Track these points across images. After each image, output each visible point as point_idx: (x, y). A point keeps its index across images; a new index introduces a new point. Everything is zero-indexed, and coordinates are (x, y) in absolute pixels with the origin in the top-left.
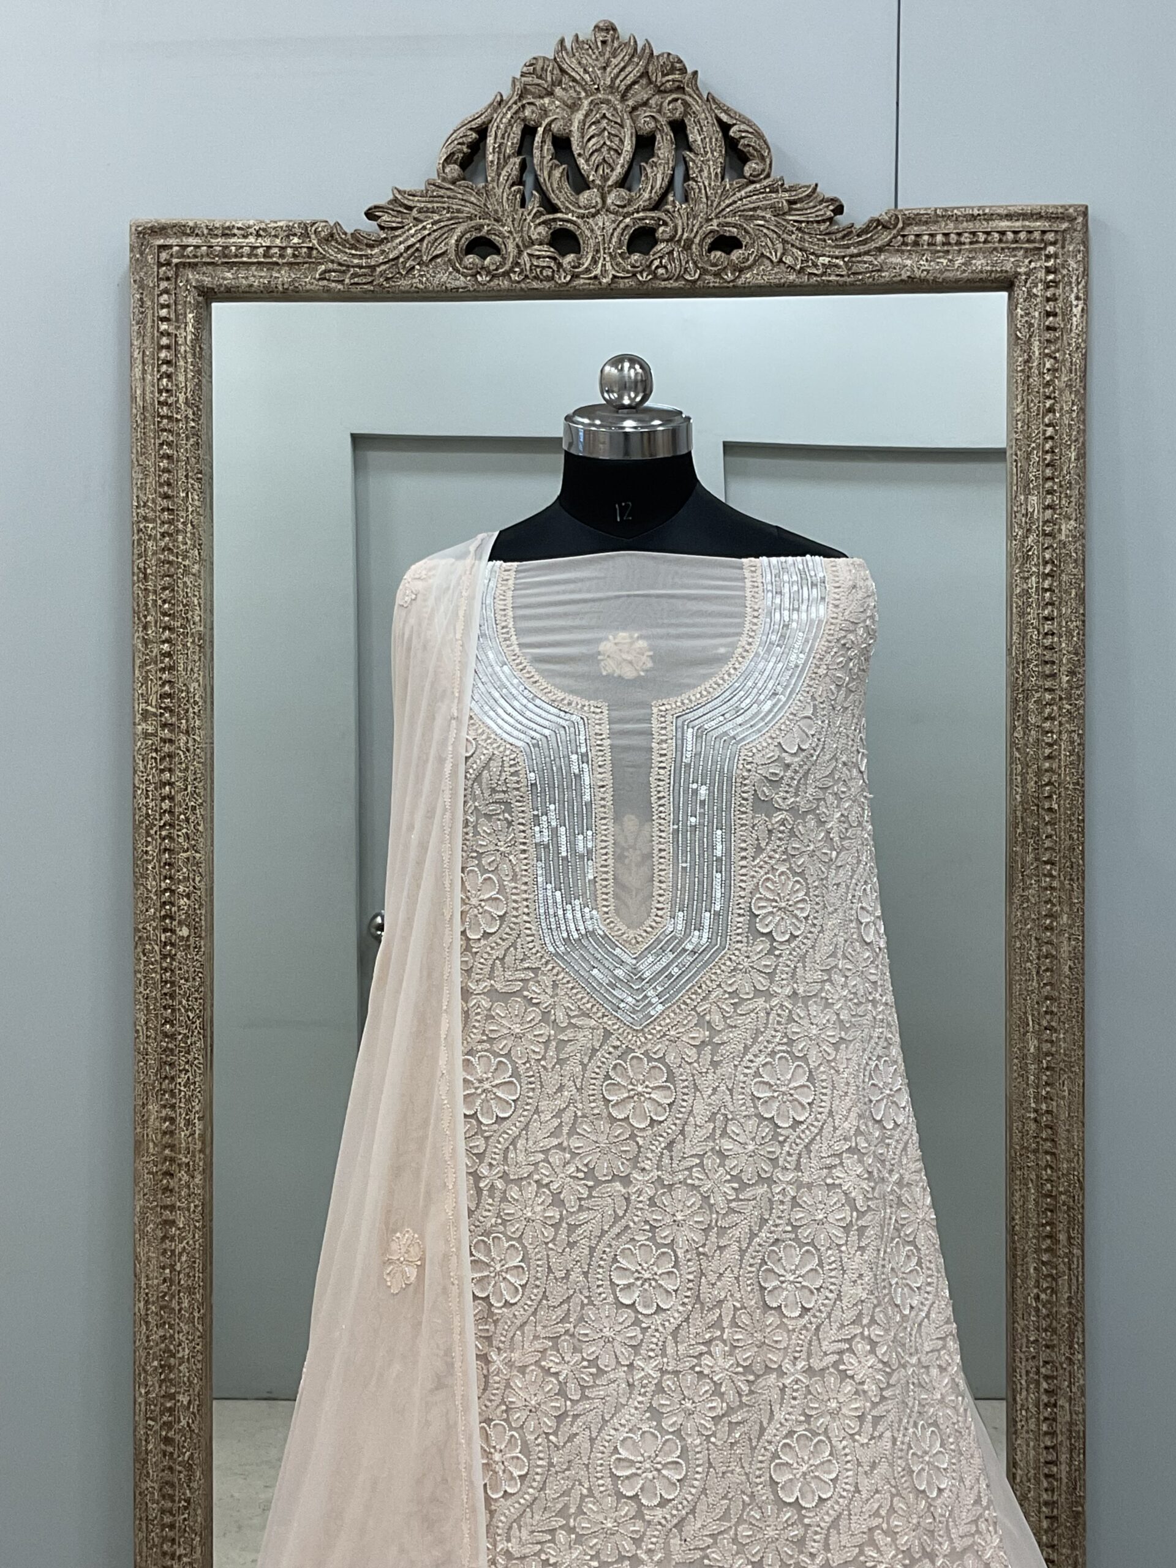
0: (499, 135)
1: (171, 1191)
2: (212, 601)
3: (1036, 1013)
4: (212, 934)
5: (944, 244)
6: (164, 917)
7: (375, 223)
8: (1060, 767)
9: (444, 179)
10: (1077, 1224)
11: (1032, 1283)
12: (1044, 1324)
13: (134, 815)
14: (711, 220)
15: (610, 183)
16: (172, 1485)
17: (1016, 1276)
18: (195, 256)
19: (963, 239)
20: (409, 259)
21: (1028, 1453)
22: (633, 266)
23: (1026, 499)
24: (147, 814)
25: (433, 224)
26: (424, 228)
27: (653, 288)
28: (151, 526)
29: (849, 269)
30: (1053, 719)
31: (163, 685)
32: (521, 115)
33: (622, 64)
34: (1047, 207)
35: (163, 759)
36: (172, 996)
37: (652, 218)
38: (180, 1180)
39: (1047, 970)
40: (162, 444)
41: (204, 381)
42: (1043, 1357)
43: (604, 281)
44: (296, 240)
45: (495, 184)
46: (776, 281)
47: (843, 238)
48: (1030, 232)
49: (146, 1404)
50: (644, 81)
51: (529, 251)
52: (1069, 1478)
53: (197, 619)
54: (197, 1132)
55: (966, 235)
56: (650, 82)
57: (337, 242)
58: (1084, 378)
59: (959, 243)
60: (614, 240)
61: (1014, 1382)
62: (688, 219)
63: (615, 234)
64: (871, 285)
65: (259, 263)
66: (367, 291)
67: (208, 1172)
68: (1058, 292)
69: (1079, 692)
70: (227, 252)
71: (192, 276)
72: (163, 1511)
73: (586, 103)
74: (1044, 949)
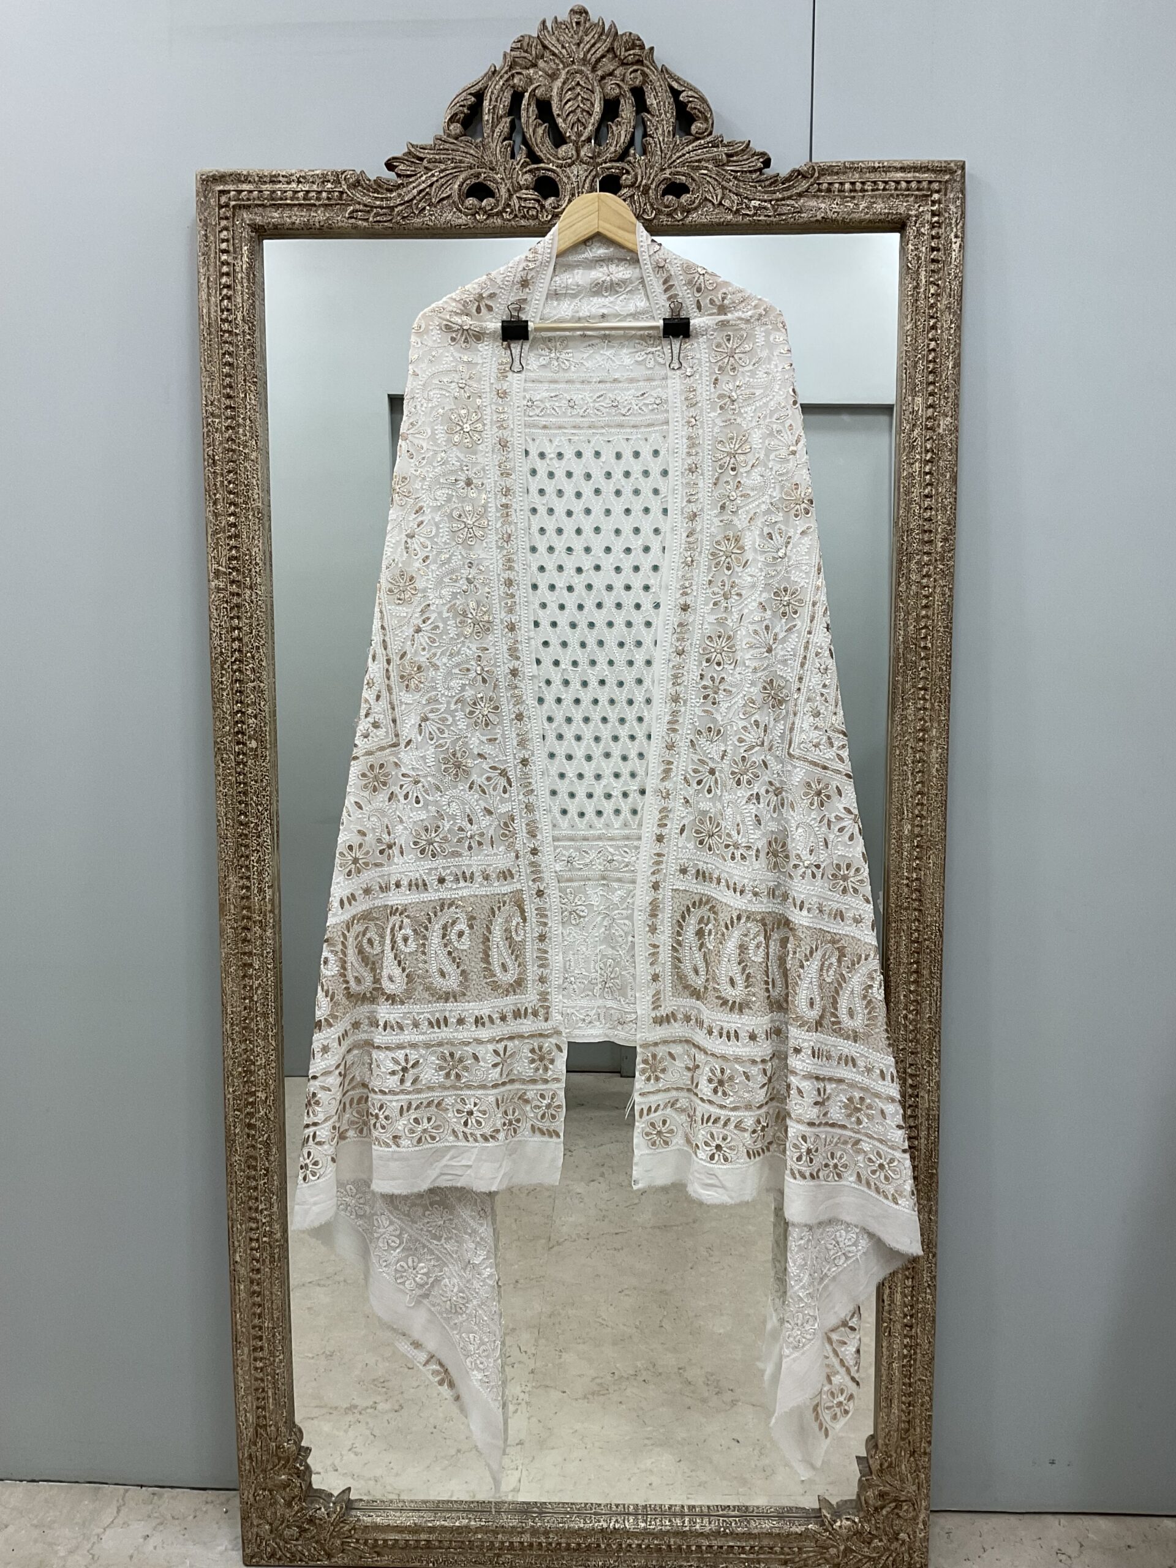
0: (493, 99)
1: (249, 941)
2: (269, 484)
3: (910, 805)
4: (276, 746)
5: (851, 191)
6: (238, 733)
7: (393, 173)
8: (933, 615)
9: (449, 136)
10: (937, 961)
11: (902, 1006)
12: (911, 1037)
13: (211, 653)
14: (665, 169)
15: (583, 138)
16: (256, 1159)
17: (890, 1001)
18: (249, 199)
19: (866, 187)
20: (420, 201)
23: (913, 399)
24: (221, 652)
25: (440, 172)
28: (217, 420)
30: (928, 576)
31: (230, 550)
32: (511, 83)
33: (593, 41)
34: (933, 161)
35: (232, 609)
36: (245, 793)
37: (618, 168)
38: (255, 933)
39: (919, 772)
40: (224, 354)
41: (257, 303)
42: (910, 1060)
44: (329, 185)
45: (490, 140)
46: (717, 220)
47: (770, 185)
48: (919, 182)
49: (234, 1099)
50: (610, 56)
51: (518, 195)
53: (256, 497)
54: (268, 897)
55: (869, 183)
56: (616, 56)
57: (362, 187)
58: (960, 302)
60: (587, 185)
62: (646, 168)
63: (588, 181)
64: (792, 225)
65: (300, 205)
66: (387, 228)
67: (277, 926)
68: (941, 231)
69: (950, 555)
70: (274, 196)
71: (246, 216)
72: (249, 1178)
73: (564, 73)
74: (918, 755)
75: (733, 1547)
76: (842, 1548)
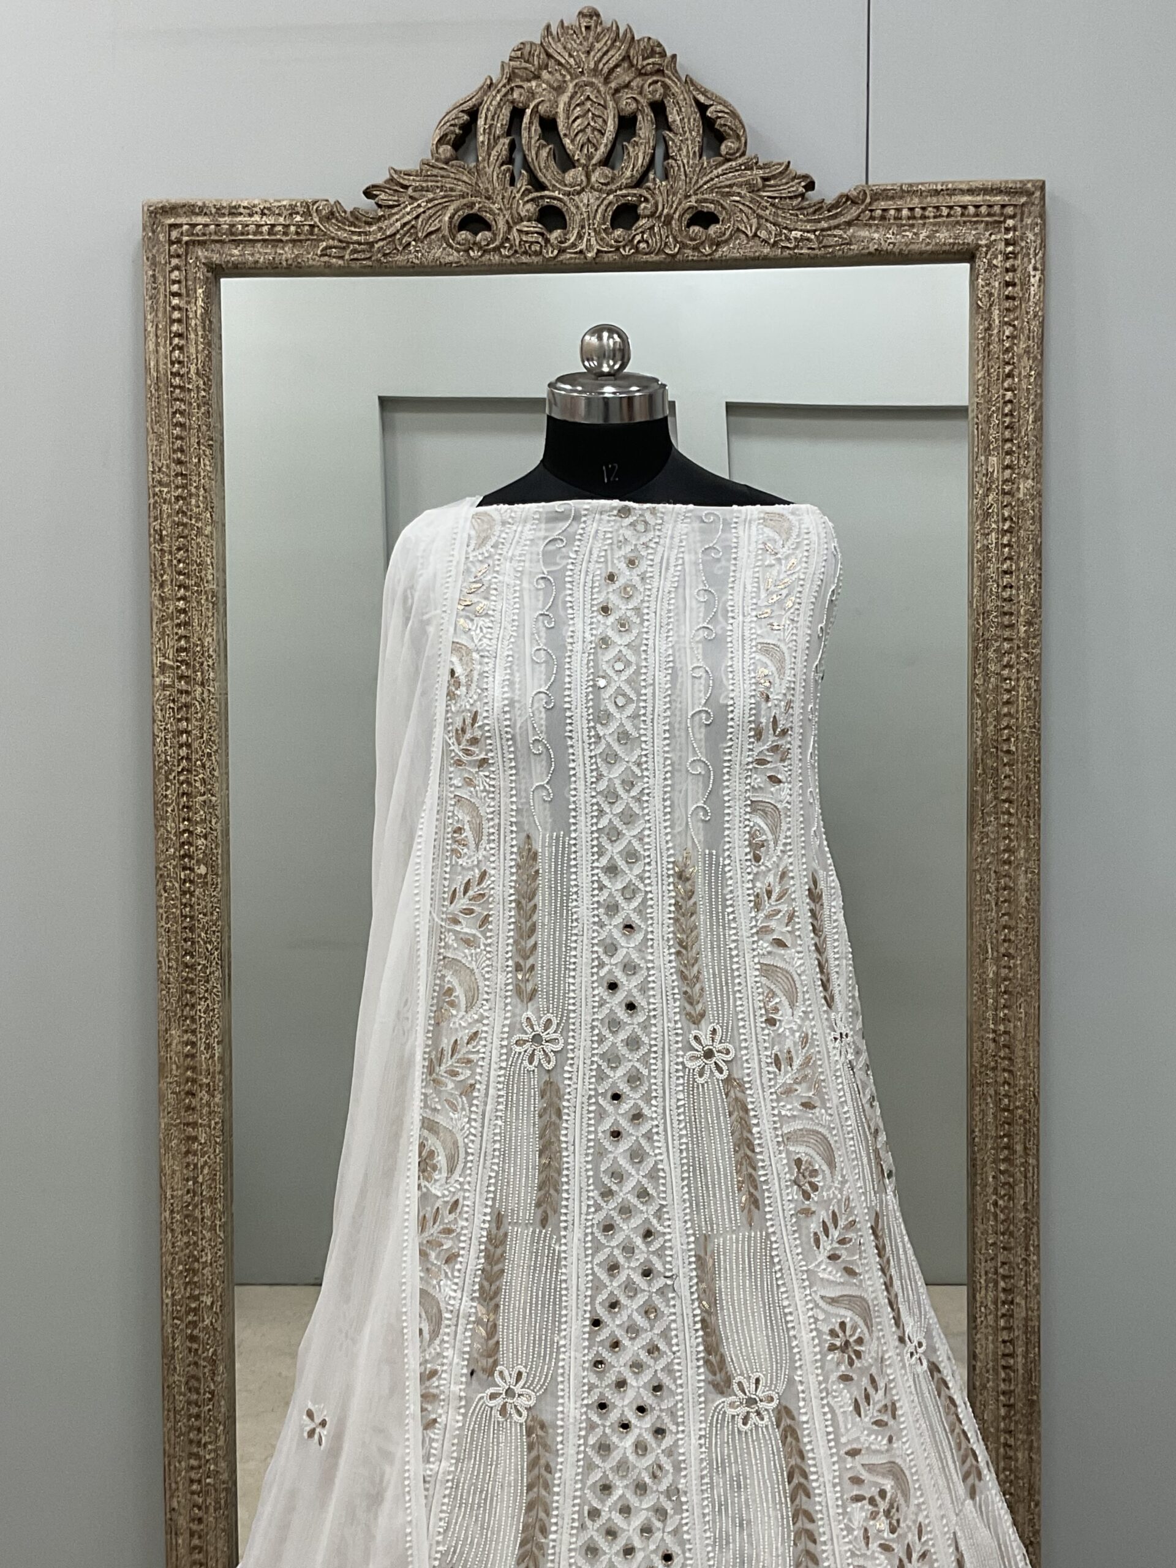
0: (489, 117)
1: (193, 1109)
2: (224, 561)
3: (995, 941)
4: (228, 871)
5: (909, 218)
6: (184, 857)
7: (373, 201)
8: (1017, 712)
9: (437, 160)
10: (1033, 1136)
11: (990, 1190)
12: (1002, 1228)
13: (154, 761)
14: (690, 196)
15: (594, 161)
16: (198, 1379)
17: (976, 1184)
18: (204, 234)
19: (927, 213)
20: (404, 235)
21: (987, 1346)
22: (617, 241)
23: (987, 459)
24: (167, 761)
25: (427, 202)
26: (419, 206)
27: (635, 262)
28: (166, 490)
29: (820, 242)
30: (1011, 667)
31: (179, 640)
32: (510, 97)
33: (605, 49)
34: (1007, 182)
35: (179, 709)
36: (192, 930)
37: (634, 195)
38: (201, 1099)
39: (1005, 901)
40: (174, 413)
41: (214, 353)
42: (1000, 1259)
43: (589, 255)
44: (298, 218)
45: (486, 164)
46: (752, 254)
47: (814, 213)
48: (990, 206)
49: (173, 1305)
50: (626, 65)
51: (518, 227)
52: (1026, 1371)
53: (210, 578)
54: (217, 1055)
55: (930, 209)
56: (631, 65)
57: (337, 220)
58: (1041, 345)
59: (923, 217)
60: (599, 216)
61: (974, 1282)
62: (668, 196)
63: (600, 211)
64: (840, 257)
65: (264, 241)
66: (365, 267)
67: (227, 1091)
69: (1035, 641)
70: (234, 230)
71: (201, 253)
72: (189, 1403)
73: (571, 86)
74: (1002, 881)
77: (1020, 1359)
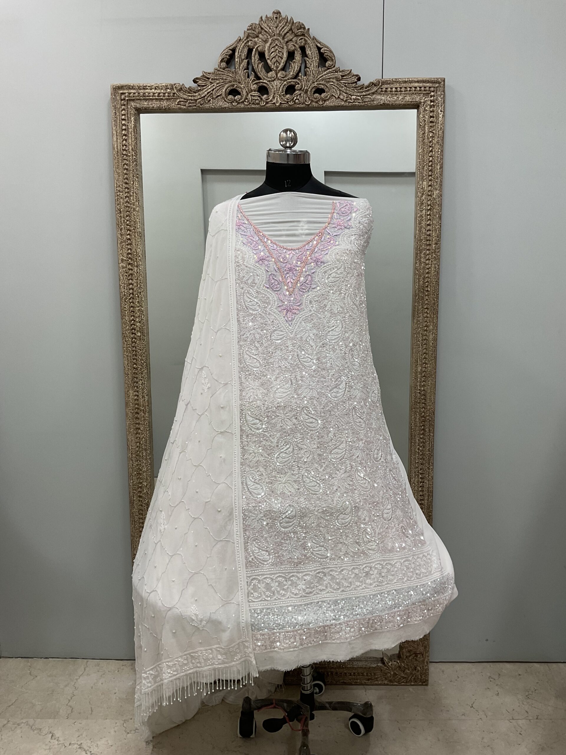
0: (240, 52)
1: (138, 418)
2: (144, 221)
3: (421, 358)
4: (148, 335)
5: (395, 91)
6: (132, 329)
7: (196, 84)
8: (431, 276)
9: (220, 68)
10: (432, 425)
11: (417, 444)
12: (421, 457)
14: (314, 82)
15: (279, 69)
16: (142, 511)
17: (412, 442)
18: (134, 97)
19: (402, 90)
20: (208, 97)
22: (287, 99)
23: (422, 183)
24: (125, 295)
25: (217, 84)
26: (214, 86)
27: (294, 108)
28: (121, 194)
29: (363, 100)
30: (429, 260)
31: (128, 250)
32: (247, 44)
33: (283, 26)
34: (431, 78)
35: (129, 275)
36: (136, 355)
37: (294, 82)
38: (141, 415)
39: (425, 344)
40: (124, 165)
41: (138, 142)
42: (420, 467)
43: (277, 104)
44: (169, 90)
45: (238, 70)
46: (337, 104)
47: (360, 89)
48: (425, 87)
49: (133, 485)
50: (291, 32)
51: (251, 94)
53: (139, 227)
54: (146, 400)
55: (403, 88)
56: (293, 32)
57: (183, 91)
58: (443, 140)
59: (401, 91)
60: (281, 90)
62: (306, 82)
63: (281, 88)
64: (370, 106)
65: (156, 99)
66: (194, 109)
67: (150, 412)
68: (434, 109)
69: (438, 250)
70: (145, 95)
71: (133, 104)
73: (270, 40)
74: (424, 337)
75: (346, 673)
76: (392, 673)
77: (426, 501)
